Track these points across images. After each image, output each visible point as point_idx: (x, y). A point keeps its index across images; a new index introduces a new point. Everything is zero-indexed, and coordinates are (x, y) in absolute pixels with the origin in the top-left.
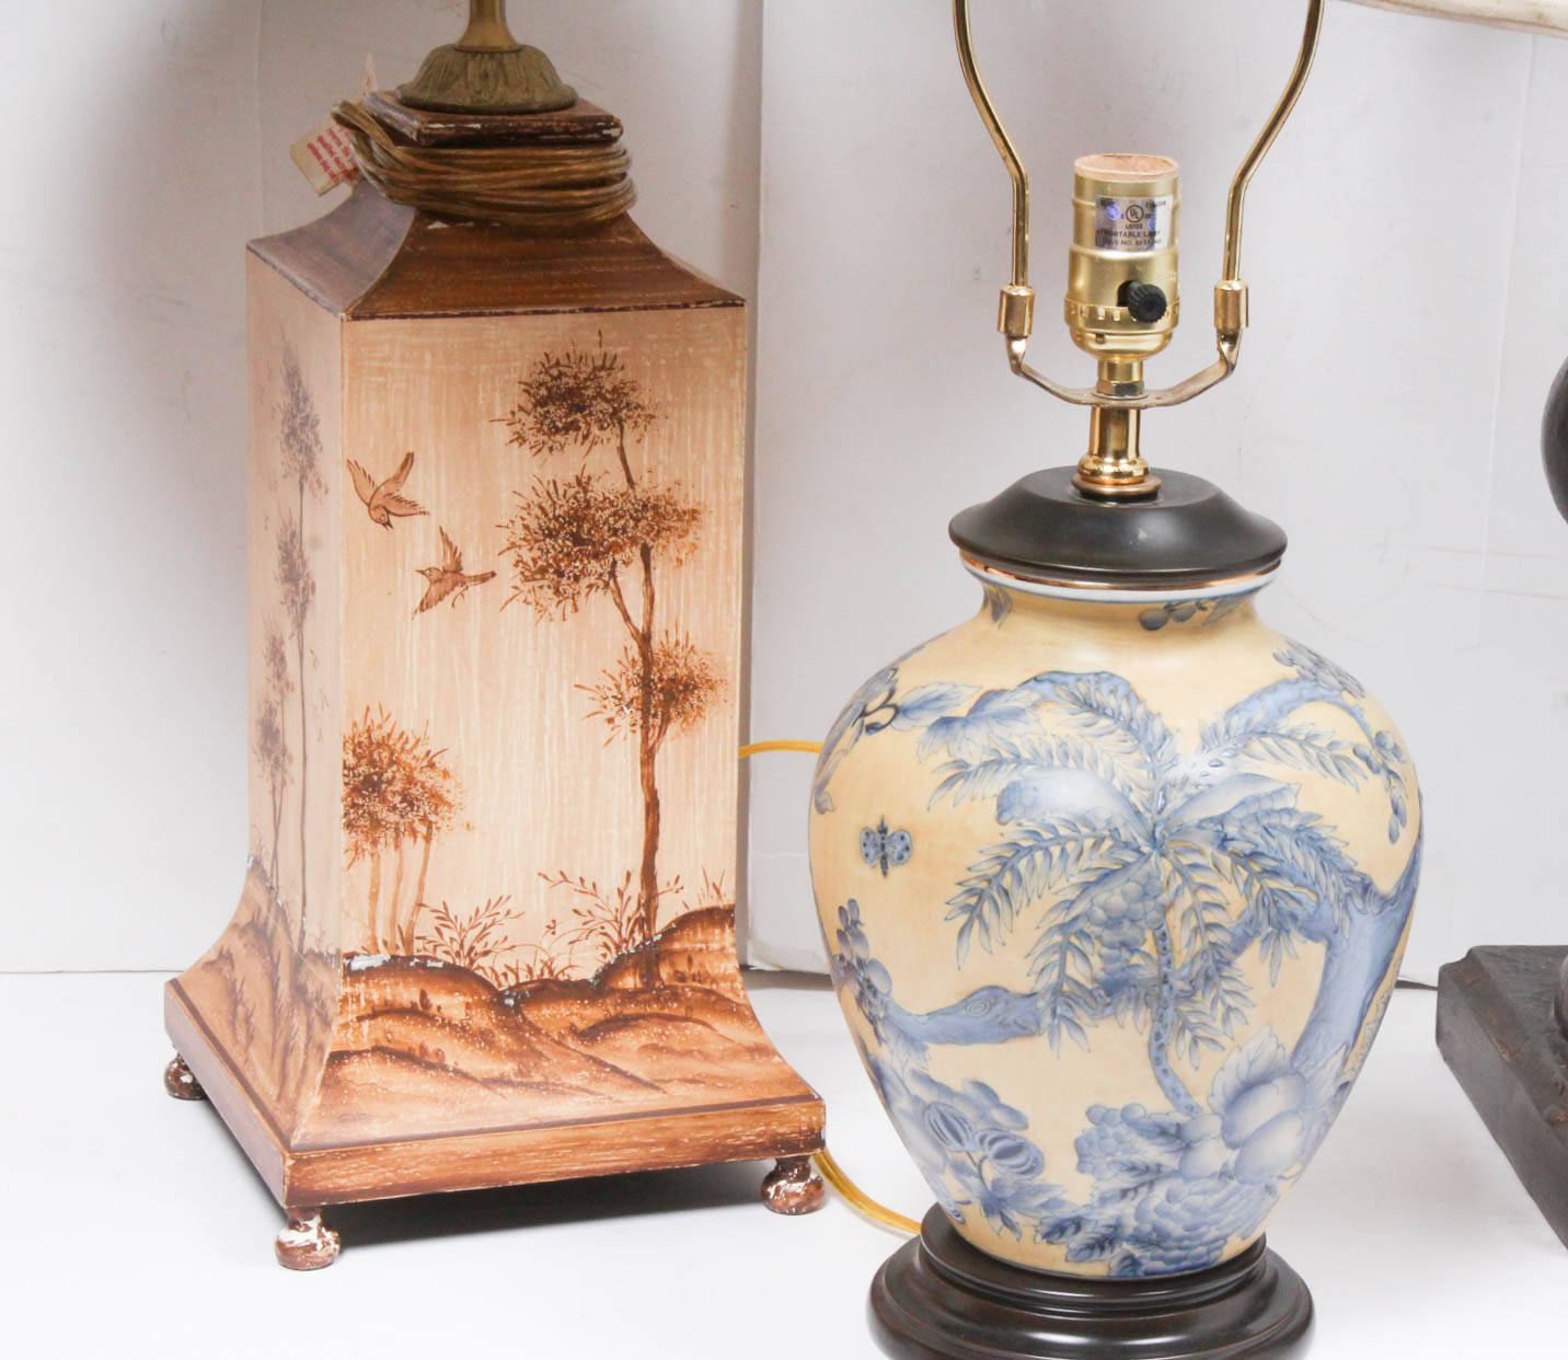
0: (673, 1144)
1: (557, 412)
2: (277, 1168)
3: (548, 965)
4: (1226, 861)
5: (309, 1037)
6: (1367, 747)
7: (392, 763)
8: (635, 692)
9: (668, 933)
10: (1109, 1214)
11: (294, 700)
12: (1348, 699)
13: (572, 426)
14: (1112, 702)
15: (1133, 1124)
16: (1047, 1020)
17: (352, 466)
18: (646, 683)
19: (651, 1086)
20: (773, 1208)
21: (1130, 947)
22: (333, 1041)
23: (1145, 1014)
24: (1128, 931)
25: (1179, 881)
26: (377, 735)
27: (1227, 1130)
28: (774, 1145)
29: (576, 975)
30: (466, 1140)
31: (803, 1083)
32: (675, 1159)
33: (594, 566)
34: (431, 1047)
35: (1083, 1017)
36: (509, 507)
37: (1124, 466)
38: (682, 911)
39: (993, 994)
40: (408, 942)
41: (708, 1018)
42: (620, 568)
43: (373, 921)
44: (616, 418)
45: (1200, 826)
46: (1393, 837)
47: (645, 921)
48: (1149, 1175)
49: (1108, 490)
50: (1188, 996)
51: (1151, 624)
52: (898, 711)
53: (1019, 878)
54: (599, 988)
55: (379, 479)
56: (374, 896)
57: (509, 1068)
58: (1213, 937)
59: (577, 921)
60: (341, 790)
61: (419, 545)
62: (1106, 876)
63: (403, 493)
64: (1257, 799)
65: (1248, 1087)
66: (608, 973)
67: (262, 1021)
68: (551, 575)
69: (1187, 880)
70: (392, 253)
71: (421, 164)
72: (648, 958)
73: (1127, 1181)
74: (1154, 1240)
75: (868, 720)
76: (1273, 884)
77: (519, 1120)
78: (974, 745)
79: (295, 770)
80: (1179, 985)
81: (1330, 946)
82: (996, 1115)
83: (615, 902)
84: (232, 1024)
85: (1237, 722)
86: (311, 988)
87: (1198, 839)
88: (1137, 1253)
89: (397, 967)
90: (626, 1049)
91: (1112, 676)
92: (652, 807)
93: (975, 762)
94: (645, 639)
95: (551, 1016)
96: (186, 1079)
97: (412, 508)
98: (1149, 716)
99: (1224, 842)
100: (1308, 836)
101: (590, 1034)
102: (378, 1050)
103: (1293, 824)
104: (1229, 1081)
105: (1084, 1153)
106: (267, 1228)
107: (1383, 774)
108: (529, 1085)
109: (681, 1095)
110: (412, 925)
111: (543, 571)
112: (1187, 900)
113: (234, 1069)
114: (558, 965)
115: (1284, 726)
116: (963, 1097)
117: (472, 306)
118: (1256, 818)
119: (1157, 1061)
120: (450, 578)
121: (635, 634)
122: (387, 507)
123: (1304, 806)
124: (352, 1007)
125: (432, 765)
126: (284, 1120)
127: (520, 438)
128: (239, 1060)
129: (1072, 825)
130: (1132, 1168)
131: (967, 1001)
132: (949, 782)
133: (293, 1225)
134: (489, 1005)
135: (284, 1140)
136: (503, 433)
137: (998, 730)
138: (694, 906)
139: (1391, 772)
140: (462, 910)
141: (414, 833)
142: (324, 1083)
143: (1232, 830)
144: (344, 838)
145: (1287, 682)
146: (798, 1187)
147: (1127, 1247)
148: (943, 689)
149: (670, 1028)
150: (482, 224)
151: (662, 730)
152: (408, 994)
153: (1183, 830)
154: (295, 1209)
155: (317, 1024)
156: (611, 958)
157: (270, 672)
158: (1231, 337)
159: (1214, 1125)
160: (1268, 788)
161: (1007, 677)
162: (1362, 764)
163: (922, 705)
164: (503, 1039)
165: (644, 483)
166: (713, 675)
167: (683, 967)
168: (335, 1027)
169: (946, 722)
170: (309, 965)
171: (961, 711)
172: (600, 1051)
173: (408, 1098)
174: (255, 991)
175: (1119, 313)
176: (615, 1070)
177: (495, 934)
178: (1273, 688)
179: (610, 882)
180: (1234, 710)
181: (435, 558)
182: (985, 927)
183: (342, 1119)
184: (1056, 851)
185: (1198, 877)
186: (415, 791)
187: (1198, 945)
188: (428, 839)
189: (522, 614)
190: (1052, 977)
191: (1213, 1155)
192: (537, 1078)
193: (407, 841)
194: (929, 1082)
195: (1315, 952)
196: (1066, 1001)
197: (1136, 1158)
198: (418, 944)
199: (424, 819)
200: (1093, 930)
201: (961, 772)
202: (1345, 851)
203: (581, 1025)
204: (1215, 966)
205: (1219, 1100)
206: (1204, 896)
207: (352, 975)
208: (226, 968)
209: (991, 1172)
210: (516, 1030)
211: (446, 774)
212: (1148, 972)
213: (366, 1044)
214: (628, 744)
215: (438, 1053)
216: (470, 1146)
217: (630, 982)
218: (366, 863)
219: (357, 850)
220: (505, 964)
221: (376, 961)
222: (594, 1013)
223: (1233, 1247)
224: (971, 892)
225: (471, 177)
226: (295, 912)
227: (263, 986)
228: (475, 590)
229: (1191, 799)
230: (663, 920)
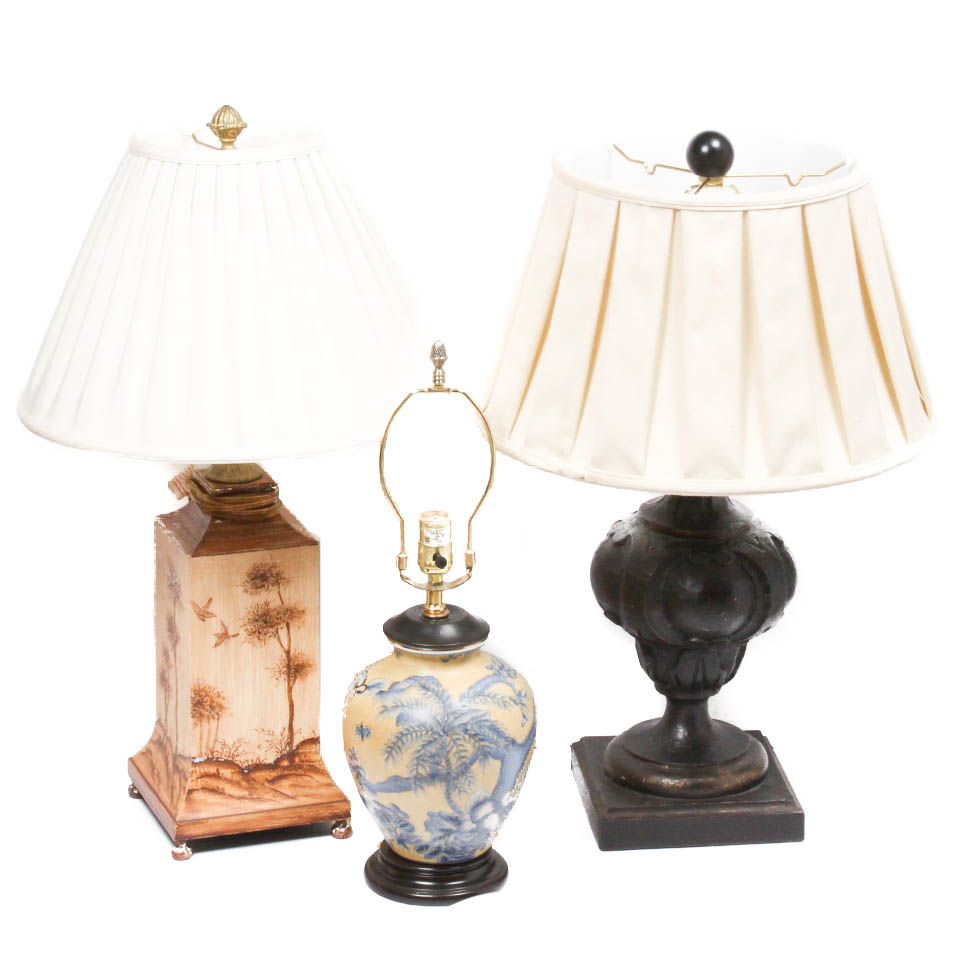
0: (300, 817)
1: (259, 582)
2: (172, 828)
3: (258, 759)
4: (467, 737)
5: (180, 784)
6: (515, 697)
7: (206, 696)
8: (285, 669)
9: (298, 747)
10: (436, 844)
11: (172, 671)
12: (509, 680)
13: (263, 586)
14: (432, 686)
15: (442, 817)
16: (413, 786)
17: (193, 603)
18: (289, 666)
19: (292, 798)
20: (334, 836)
21: (438, 763)
22: (189, 785)
23: (443, 784)
24: (437, 759)
25: (452, 743)
26: (201, 687)
27: (472, 818)
28: (335, 816)
29: (267, 762)
30: (233, 818)
31: (344, 796)
32: (302, 822)
33: (271, 630)
34: (221, 787)
35: (425, 786)
36: (243, 613)
37: (438, 608)
38: (302, 740)
39: (396, 778)
40: (212, 753)
41: (312, 775)
42: (279, 630)
43: (201, 747)
44: (277, 583)
45: (459, 726)
46: (523, 725)
47: (290, 743)
48: (448, 832)
49: (432, 616)
50: (457, 778)
51: (445, 660)
52: (367, 687)
53: (403, 743)
54: (275, 766)
55: (201, 607)
56: (201, 739)
57: (246, 793)
58: (464, 760)
59: (267, 744)
60: (190, 705)
61: (214, 626)
62: (430, 743)
63: (209, 610)
64: (477, 717)
65: (478, 805)
66: (278, 761)
67: (163, 775)
68: (257, 633)
69: (455, 743)
70: (203, 532)
71: (213, 502)
72: (291, 755)
73: (440, 834)
74: (451, 851)
75: (358, 689)
76: (483, 743)
77: (249, 810)
78: (390, 700)
79: (173, 693)
80: (454, 775)
81: (502, 762)
82: (400, 814)
83: (280, 737)
84: (153, 776)
85: (471, 691)
86: (180, 767)
87: (459, 731)
88: (447, 856)
89: (209, 761)
90: (285, 786)
91: (432, 678)
92: (292, 706)
93: (389, 706)
94: (288, 653)
95: (259, 775)
96: (135, 792)
97: (212, 615)
98: (444, 691)
99: (466, 731)
100: (494, 729)
101: (272, 781)
102: (204, 789)
103: (488, 724)
104: (471, 803)
105: (427, 825)
106: (169, 847)
107: (520, 705)
108: (253, 799)
109: (303, 801)
110: (213, 748)
111: (254, 632)
112: (455, 749)
113: (155, 792)
114: (262, 759)
115: (487, 692)
116: (390, 809)
117: (230, 550)
118: (477, 723)
119: (448, 798)
120: (224, 636)
121: (285, 651)
122: (204, 615)
123: (492, 718)
124: (195, 775)
125: (219, 696)
126: (173, 812)
127: (246, 591)
128: (157, 790)
129: (419, 726)
130: (442, 830)
131: (389, 780)
132: (382, 712)
133: (177, 846)
134: (240, 772)
135: (174, 819)
136: (240, 590)
137: (397, 696)
138: (307, 738)
139: (523, 704)
140: (230, 742)
141: (214, 718)
142: (186, 800)
143: (469, 727)
144: (191, 721)
145: (489, 676)
146: (343, 830)
147: (443, 854)
148: (380, 681)
149: (299, 779)
150: (233, 521)
151: (294, 681)
152: (212, 770)
153: (453, 728)
154: (177, 842)
155: (183, 780)
156: (279, 756)
157: (164, 659)
158: (470, 568)
159: (468, 817)
160: (480, 713)
161: (400, 677)
162: (512, 703)
163: (373, 686)
164: (244, 784)
165: (286, 602)
166: (311, 663)
167: (303, 758)
168: (189, 782)
169: (381, 692)
170: (179, 759)
171: (386, 689)
172: (276, 786)
173: (214, 804)
174: (160, 765)
175: (433, 563)
176: (281, 793)
177: (240, 750)
178: (484, 679)
179: (278, 731)
180: (471, 688)
181: (219, 630)
182: (394, 758)
183: (193, 812)
184: (414, 735)
185: (459, 742)
186: (214, 704)
187: (459, 763)
188: (218, 719)
189: (247, 647)
190: (414, 773)
191: (468, 825)
192: (255, 796)
193: (212, 720)
194: (378, 804)
195: (497, 764)
196: (419, 781)
197: (443, 827)
198: (215, 754)
199: (217, 713)
200: (425, 758)
201: (385, 709)
202: (506, 732)
203: (269, 778)
204: (465, 770)
205: (468, 810)
206: (460, 748)
207: (194, 764)
208: (149, 756)
209: (399, 831)
210: (248, 781)
211: (224, 699)
212: (444, 771)
213: (200, 787)
214: (283, 686)
215: (223, 789)
216: (234, 819)
217: (285, 763)
218: (198, 729)
219: (196, 724)
220: (245, 759)
221: (202, 759)
222: (273, 774)
223: (478, 853)
224: (389, 747)
225: (229, 507)
226: (174, 738)
227: (163, 764)
228: (232, 640)
229: (456, 718)
230: (295, 744)
